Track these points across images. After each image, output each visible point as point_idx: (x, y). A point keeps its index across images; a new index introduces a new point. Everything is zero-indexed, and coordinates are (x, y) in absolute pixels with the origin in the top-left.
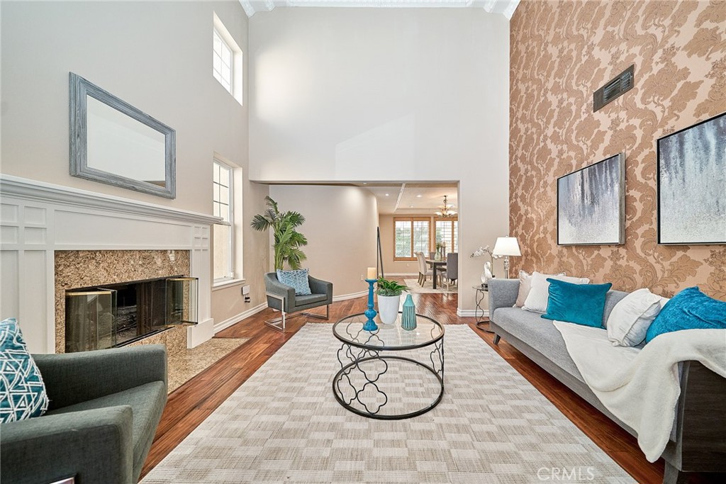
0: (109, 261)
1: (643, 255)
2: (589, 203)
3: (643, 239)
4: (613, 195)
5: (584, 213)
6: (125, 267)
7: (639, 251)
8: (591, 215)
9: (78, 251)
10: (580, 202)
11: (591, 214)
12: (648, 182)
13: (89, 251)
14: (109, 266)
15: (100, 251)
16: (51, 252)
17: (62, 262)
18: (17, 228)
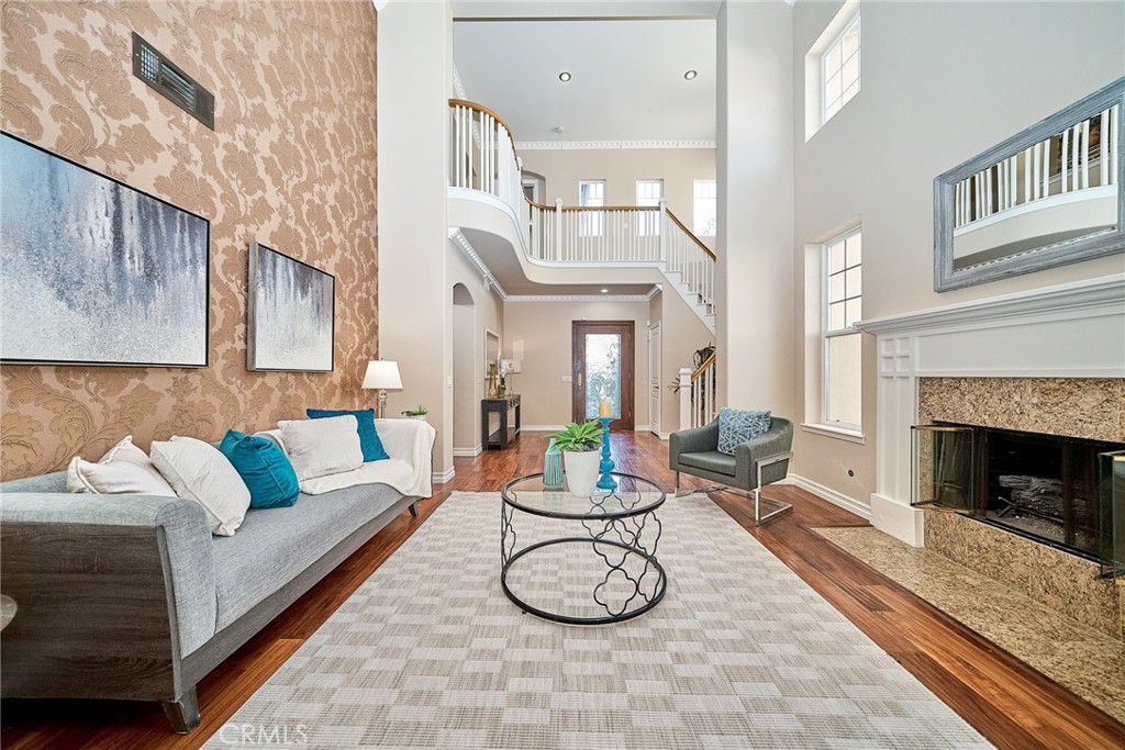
0: (978, 393)
1: (224, 384)
2: (139, 273)
3: (224, 362)
4: (196, 282)
5: (124, 291)
6: (1003, 405)
7: (219, 377)
8: (146, 303)
9: (941, 378)
10: (109, 258)
11: (145, 298)
12: (230, 284)
13: (953, 378)
14: (976, 400)
15: (965, 379)
16: (912, 380)
17: (927, 389)
18: (892, 358)
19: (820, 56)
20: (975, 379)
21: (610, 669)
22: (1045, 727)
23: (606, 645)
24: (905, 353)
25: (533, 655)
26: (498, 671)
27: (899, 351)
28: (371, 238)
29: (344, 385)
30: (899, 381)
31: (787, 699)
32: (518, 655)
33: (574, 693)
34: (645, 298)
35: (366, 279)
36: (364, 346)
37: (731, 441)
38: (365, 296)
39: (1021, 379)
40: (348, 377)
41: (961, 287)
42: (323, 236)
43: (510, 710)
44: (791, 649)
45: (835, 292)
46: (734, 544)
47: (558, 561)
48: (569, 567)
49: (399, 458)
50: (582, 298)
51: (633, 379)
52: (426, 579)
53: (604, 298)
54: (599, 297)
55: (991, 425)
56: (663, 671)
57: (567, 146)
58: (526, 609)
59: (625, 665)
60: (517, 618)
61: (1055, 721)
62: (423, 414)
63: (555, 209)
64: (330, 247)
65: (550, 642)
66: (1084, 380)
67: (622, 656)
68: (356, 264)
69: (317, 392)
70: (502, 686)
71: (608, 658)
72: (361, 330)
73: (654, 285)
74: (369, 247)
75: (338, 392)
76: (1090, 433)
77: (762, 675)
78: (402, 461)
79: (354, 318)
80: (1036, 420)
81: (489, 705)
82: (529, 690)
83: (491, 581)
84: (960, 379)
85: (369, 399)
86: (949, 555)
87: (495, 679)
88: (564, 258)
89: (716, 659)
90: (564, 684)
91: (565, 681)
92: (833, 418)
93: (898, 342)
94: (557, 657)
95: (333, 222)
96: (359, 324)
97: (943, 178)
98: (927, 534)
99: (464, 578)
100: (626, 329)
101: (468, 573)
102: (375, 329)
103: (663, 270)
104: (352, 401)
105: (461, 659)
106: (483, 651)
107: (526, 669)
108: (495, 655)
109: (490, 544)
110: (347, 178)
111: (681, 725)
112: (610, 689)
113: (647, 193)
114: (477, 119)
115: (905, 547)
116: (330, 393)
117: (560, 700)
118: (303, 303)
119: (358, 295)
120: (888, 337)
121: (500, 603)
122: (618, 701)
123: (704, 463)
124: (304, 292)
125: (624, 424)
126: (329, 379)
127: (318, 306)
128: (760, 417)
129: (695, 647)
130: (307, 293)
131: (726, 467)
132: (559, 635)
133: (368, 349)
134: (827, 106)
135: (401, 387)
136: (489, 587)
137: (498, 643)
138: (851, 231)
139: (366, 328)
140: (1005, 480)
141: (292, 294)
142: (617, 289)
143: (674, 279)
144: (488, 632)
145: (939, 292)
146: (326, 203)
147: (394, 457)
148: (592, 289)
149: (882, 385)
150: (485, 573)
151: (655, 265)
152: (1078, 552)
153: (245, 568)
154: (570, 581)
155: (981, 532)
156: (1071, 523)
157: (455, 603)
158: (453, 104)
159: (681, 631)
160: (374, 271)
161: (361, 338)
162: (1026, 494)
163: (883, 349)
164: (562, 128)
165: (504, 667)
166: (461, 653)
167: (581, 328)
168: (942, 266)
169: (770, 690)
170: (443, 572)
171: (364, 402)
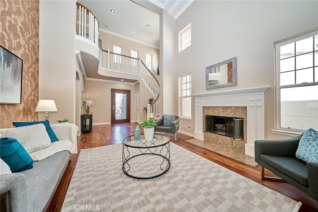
0: (213, 109)
6: (217, 112)
9: (207, 107)
14: (213, 111)
16: (202, 107)
17: (204, 109)
18: (198, 102)
19: (181, 34)
20: (213, 107)
21: (172, 185)
22: (236, 166)
23: (166, 180)
24: (200, 101)
25: (151, 190)
26: (145, 199)
27: (199, 101)
28: (36, 46)
29: (24, 110)
30: (199, 107)
31: (206, 176)
32: (146, 192)
33: (168, 195)
34: (134, 84)
35: (34, 63)
36: (33, 93)
37: (167, 122)
38: (33, 71)
39: (220, 107)
40: (26, 107)
41: (210, 89)
42: (16, 40)
43: (156, 207)
44: (200, 166)
45: (184, 88)
46: (175, 147)
47: (137, 163)
48: (142, 163)
49: (64, 139)
50: (114, 82)
51: (130, 107)
52: (95, 182)
53: (121, 82)
54: (120, 82)
55: (215, 115)
56: (182, 181)
57: (109, 32)
58: (139, 179)
59: (174, 183)
60: (138, 183)
61: (236, 165)
62: (67, 121)
63: (107, 52)
64: (19, 46)
65: (152, 185)
66: (229, 107)
67: (172, 181)
68: (30, 56)
69: (12, 114)
70: (149, 202)
71: (169, 183)
72: (31, 86)
73: (137, 81)
74: (35, 49)
75: (21, 114)
76: (230, 116)
77: (199, 173)
78: (67, 141)
79: (29, 80)
80: (222, 114)
81: (149, 209)
82: (157, 199)
83: (121, 174)
84: (210, 107)
85: (34, 116)
86: (208, 141)
87: (146, 202)
88: (110, 68)
89: (189, 173)
90: (164, 194)
91: (164, 193)
92: (184, 116)
93: (199, 99)
94: (157, 188)
95: (21, 35)
96: (31, 83)
97: (207, 68)
98: (204, 138)
99: (110, 177)
100: (128, 92)
101: (110, 175)
102: (37, 86)
103: (140, 77)
104: (27, 118)
105: (130, 201)
106: (135, 195)
107: (152, 195)
108: (140, 195)
109: (111, 164)
110: (27, 16)
111: (194, 190)
112: (175, 190)
113: (134, 54)
114: (88, 13)
115: (201, 141)
116: (18, 114)
117: (166, 198)
118: (8, 70)
119: (31, 70)
120: (197, 98)
121: (130, 180)
122: (179, 192)
123: (163, 128)
124: (9, 65)
125: (127, 121)
126: (17, 108)
127: (15, 72)
128: (174, 116)
129: (184, 173)
130: (10, 66)
131: (169, 129)
132: (153, 182)
133: (34, 94)
134: (183, 46)
135: (57, 111)
136: (121, 177)
137: (138, 191)
138: (188, 74)
139: (34, 85)
140: (216, 125)
141: (2, 65)
142: (126, 80)
143: (143, 80)
144: (132, 189)
145: (206, 90)
146: (18, 24)
147: (61, 139)
148: (119, 79)
149: (196, 108)
150: (116, 173)
151: (138, 75)
152: (228, 136)
153: (34, 201)
154: (145, 167)
155: (213, 135)
156: (226, 131)
157: (113, 185)
158: (78, 4)
159: (179, 170)
160: (37, 60)
161: (31, 89)
162: (219, 127)
163: (196, 101)
164: (109, 26)
165: (145, 197)
166: (129, 199)
167: (114, 91)
168: (207, 85)
169: (202, 176)
170: (100, 177)
171: (32, 118)
